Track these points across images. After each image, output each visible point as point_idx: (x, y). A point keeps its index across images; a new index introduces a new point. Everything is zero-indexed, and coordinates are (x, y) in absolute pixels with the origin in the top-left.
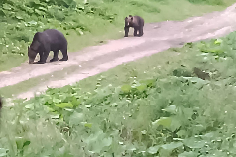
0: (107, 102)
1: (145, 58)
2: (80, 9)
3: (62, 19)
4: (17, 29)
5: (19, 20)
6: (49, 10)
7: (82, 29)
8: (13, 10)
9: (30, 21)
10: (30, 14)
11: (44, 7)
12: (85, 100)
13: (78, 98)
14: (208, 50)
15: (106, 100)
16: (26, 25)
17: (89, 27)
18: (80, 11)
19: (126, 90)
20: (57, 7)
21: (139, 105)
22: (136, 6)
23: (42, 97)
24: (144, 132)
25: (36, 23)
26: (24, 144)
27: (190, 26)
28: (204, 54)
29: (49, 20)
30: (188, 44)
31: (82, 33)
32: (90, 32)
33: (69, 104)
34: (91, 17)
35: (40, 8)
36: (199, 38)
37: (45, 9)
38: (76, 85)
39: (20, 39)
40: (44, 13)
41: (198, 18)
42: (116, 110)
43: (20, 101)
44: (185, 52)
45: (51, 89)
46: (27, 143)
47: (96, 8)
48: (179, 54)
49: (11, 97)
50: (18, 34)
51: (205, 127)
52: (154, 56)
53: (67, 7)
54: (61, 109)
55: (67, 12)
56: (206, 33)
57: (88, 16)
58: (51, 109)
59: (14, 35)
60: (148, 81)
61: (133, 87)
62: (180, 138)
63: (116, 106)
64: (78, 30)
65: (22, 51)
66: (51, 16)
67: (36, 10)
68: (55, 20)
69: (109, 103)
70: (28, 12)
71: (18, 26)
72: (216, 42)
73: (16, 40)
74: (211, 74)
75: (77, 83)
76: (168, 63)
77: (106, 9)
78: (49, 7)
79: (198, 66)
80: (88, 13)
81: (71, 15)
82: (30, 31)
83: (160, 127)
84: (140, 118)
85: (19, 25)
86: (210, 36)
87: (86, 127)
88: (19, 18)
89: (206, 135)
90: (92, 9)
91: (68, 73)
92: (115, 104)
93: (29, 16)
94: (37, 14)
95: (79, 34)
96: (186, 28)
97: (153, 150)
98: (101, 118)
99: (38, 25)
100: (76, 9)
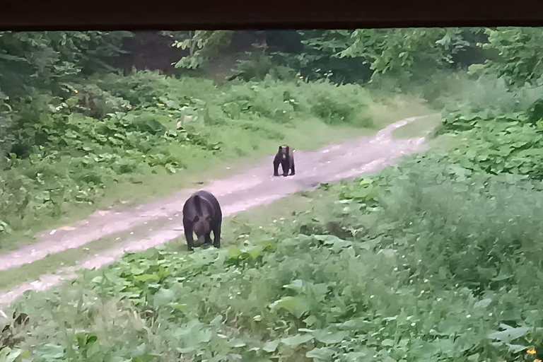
0: (207, 273)
1: (261, 206)
2: (171, 136)
3: (146, 152)
4: (84, 165)
5: (87, 153)
6: (128, 138)
7: (174, 164)
8: (78, 138)
9: (102, 153)
10: (102, 143)
11: (121, 133)
12: (176, 269)
13: (167, 267)
14: (352, 195)
15: (206, 270)
16: (97, 159)
17: (184, 162)
18: (171, 138)
19: (235, 255)
20: (139, 133)
21: (251, 278)
22: (249, 130)
23: (117, 266)
24: (257, 318)
25: (110, 157)
26: (88, 341)
27: (326, 158)
28: (345, 201)
29: (127, 151)
30: (323, 185)
31: (174, 171)
32: (185, 168)
33: (155, 276)
34: (187, 147)
35: (116, 135)
36: (338, 177)
37: (123, 137)
38: (164, 247)
39: (88, 180)
40: (122, 142)
41: (337, 147)
42: (219, 285)
43: (85, 272)
44: (318, 198)
45: (130, 254)
46: (92, 339)
47: (194, 134)
48: (310, 200)
49: (74, 264)
50: (85, 172)
51: (344, 312)
52: (276, 203)
53: (154, 133)
54: (142, 283)
55: (153, 141)
56: (348, 168)
57: (183, 146)
58: (128, 283)
59: (80, 174)
60: (264, 242)
61: (244, 251)
62: (309, 327)
63: (219, 279)
64: (169, 166)
65: (91, 198)
66: (130, 146)
67: (109, 138)
68: (137, 153)
69: (209, 275)
70: (99, 142)
71: (86, 162)
72: (362, 183)
73: (82, 182)
74: (354, 232)
75: (165, 244)
76: (294, 214)
77: (208, 136)
78: (127, 134)
79: (336, 220)
80: (182, 141)
81: (159, 145)
82: (102, 167)
83: (280, 311)
84: (253, 298)
85: (86, 159)
86: (353, 173)
87: (177, 311)
88: (86, 149)
89: (347, 323)
90: (188, 136)
91: (154, 230)
92: (218, 276)
93: (101, 147)
94: (111, 143)
95: (170, 172)
96: (320, 161)
97: (270, 347)
98: (198, 297)
99: (113, 160)
100: (165, 136)
